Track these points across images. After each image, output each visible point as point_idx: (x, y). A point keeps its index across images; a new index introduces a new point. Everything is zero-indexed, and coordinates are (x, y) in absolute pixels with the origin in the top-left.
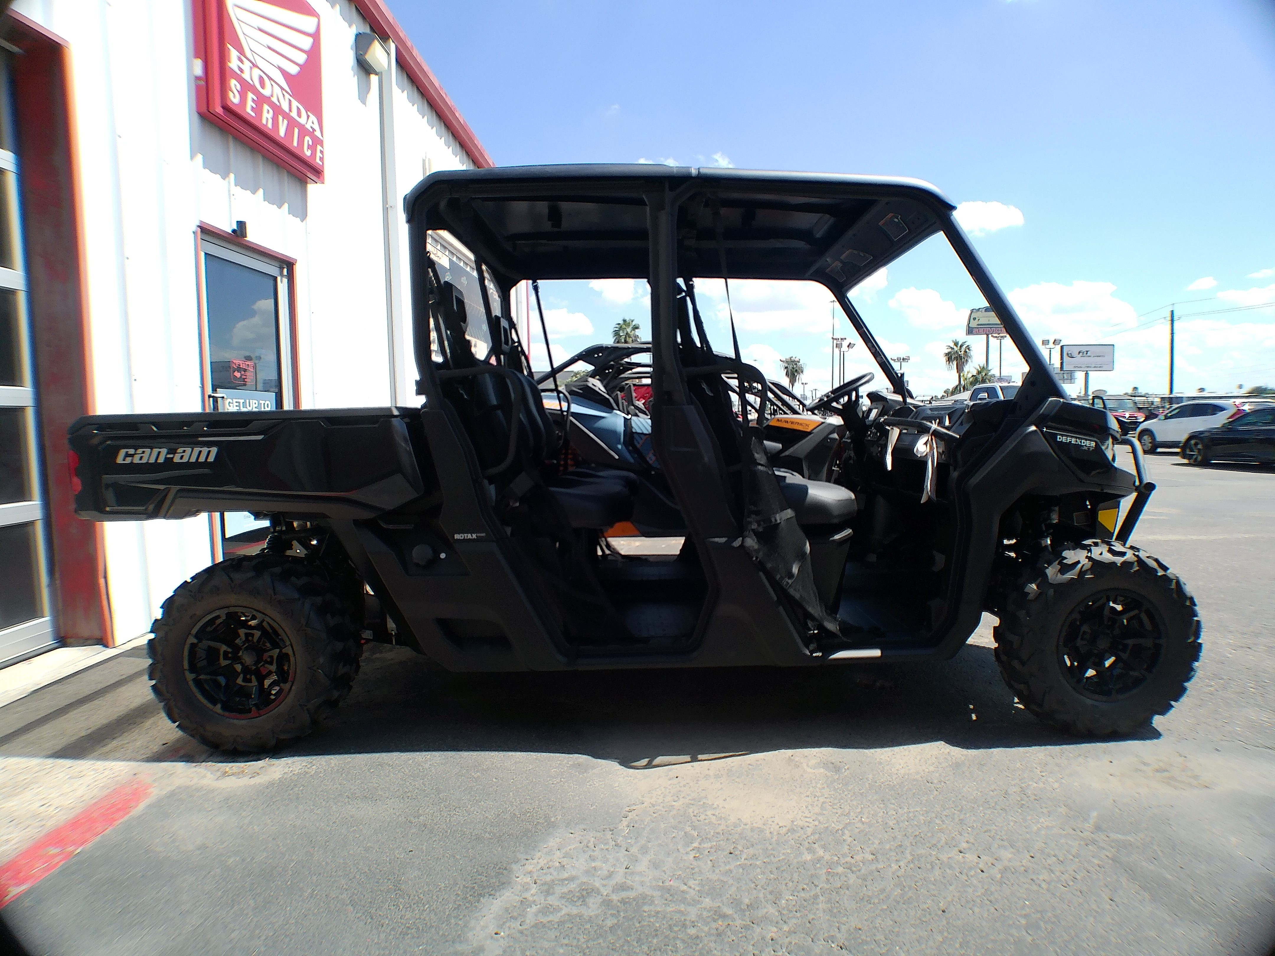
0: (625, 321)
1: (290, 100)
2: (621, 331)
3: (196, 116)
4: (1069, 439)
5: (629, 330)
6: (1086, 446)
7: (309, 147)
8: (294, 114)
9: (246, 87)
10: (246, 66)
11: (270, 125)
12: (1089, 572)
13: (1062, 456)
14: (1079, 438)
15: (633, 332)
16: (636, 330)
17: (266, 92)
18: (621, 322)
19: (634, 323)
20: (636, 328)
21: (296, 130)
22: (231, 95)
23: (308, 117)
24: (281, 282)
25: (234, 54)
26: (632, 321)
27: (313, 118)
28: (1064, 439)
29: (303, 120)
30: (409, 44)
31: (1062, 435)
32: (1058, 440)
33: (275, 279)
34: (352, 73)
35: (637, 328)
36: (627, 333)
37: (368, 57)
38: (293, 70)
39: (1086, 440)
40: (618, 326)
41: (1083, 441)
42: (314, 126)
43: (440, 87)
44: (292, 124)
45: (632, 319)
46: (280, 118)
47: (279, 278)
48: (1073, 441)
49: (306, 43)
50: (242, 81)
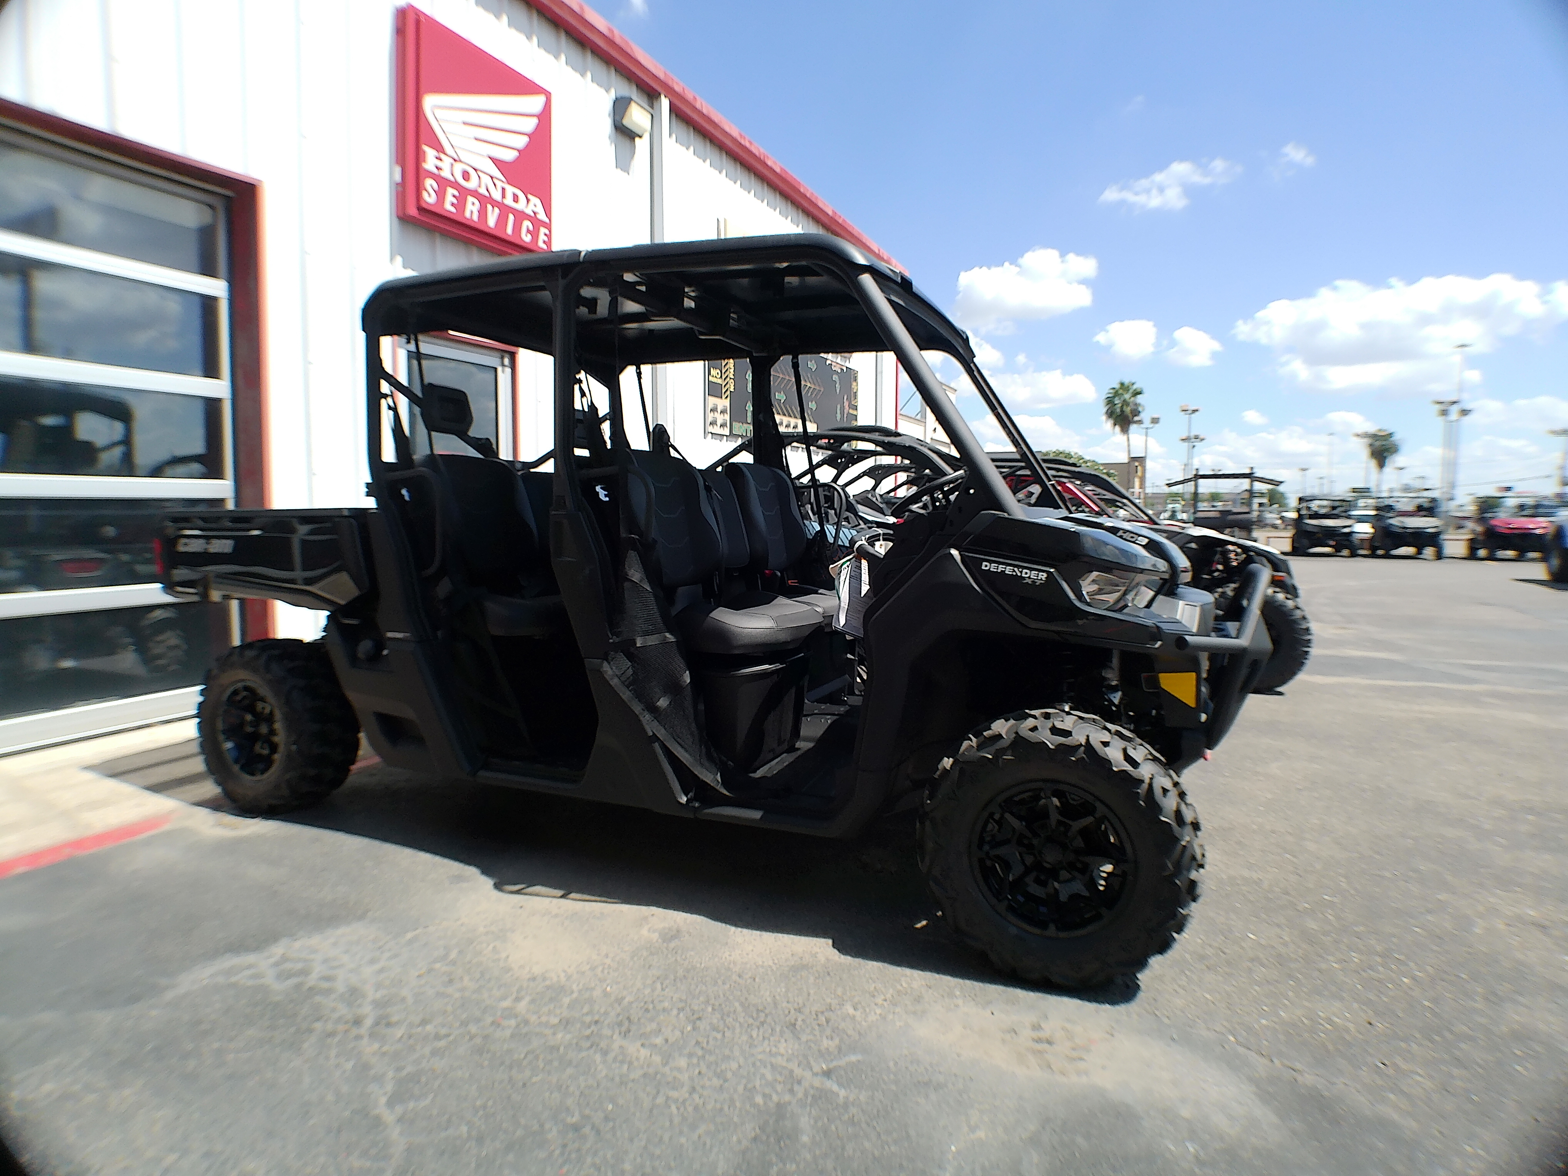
0: (1122, 384)
1: (503, 189)
2: (1117, 398)
3: (396, 220)
4: (1001, 568)
5: (1127, 396)
6: (1029, 578)
7: (528, 231)
8: (509, 201)
9: (443, 183)
10: (446, 164)
11: (475, 217)
12: (1010, 752)
13: (987, 588)
14: (1018, 566)
15: (1133, 399)
16: (1139, 396)
17: (471, 185)
18: (1117, 386)
19: (1135, 387)
20: (1137, 393)
21: (511, 217)
22: (425, 195)
23: (528, 200)
24: (503, 372)
25: (430, 153)
26: (1133, 384)
27: (534, 200)
28: (993, 567)
29: (521, 206)
30: (689, 96)
31: (991, 562)
32: (983, 568)
33: (496, 369)
34: (608, 142)
35: (1140, 393)
36: (1125, 401)
37: (626, 122)
38: (509, 156)
39: (1031, 569)
40: (1111, 391)
41: (1025, 571)
42: (536, 210)
43: (741, 135)
44: (505, 210)
45: (1133, 381)
46: (489, 207)
47: (500, 369)
48: (1008, 570)
49: (530, 125)
50: (438, 179)
